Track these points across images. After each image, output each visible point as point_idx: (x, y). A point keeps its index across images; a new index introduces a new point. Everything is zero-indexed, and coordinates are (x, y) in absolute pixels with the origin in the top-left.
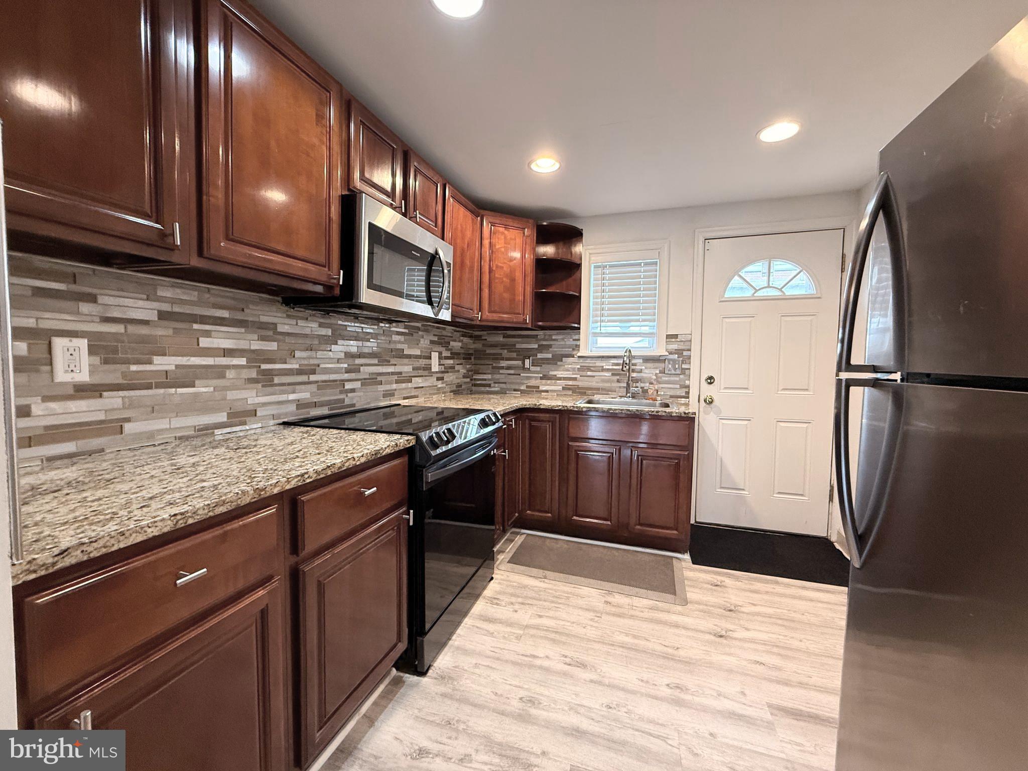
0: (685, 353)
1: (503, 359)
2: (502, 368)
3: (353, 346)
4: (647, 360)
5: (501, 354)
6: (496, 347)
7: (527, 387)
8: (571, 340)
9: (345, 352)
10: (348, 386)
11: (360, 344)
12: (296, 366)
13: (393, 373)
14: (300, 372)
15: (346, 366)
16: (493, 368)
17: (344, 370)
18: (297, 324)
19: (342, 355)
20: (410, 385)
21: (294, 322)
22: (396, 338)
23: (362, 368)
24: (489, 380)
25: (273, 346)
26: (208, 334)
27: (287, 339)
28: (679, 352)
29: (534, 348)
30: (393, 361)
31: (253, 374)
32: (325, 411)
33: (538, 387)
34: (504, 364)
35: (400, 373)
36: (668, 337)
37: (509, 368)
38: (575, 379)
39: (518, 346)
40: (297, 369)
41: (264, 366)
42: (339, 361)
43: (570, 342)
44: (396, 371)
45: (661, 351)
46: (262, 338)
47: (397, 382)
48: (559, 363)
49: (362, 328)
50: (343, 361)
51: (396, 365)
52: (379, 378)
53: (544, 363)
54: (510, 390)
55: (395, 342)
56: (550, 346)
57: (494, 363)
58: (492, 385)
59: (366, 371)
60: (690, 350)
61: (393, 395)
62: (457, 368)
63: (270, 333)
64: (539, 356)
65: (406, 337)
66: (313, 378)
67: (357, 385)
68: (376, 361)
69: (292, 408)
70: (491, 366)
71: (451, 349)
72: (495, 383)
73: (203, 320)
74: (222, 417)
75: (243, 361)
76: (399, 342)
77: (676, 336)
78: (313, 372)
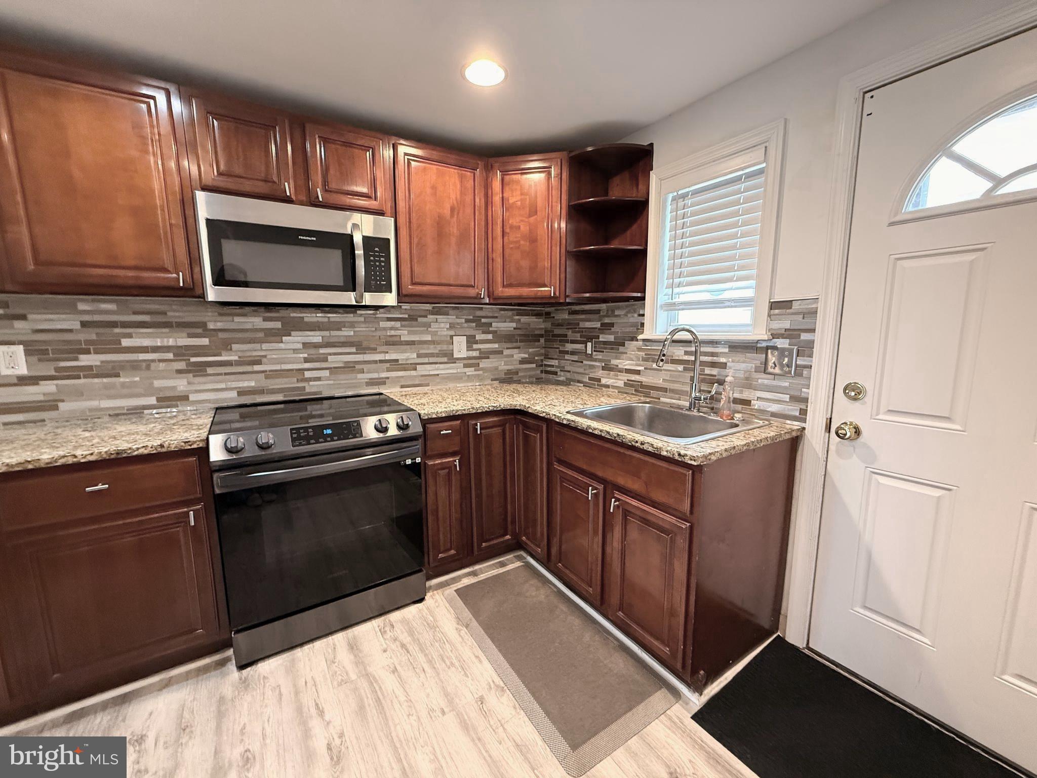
0: (804, 336)
1: (567, 342)
2: (567, 352)
3: (316, 337)
4: (737, 347)
5: (566, 336)
6: (562, 326)
7: (590, 379)
8: (636, 315)
9: (303, 343)
10: (308, 374)
11: (326, 333)
12: (236, 358)
13: (381, 361)
14: (239, 363)
15: (306, 355)
16: (561, 352)
17: (302, 360)
18: (233, 321)
19: (300, 346)
20: (413, 373)
21: (230, 318)
22: (383, 324)
23: (329, 357)
24: (557, 367)
25: (205, 341)
26: (130, 336)
27: (221, 335)
28: (791, 334)
29: (596, 328)
30: (380, 349)
31: (182, 365)
32: (280, 397)
33: (599, 380)
34: (570, 347)
35: (397, 360)
36: (773, 305)
37: (573, 353)
38: (638, 372)
39: (582, 325)
40: (235, 361)
41: (193, 359)
42: (295, 351)
43: (634, 318)
44: (387, 358)
45: (760, 334)
46: (190, 336)
47: (388, 370)
48: (621, 349)
49: (329, 317)
50: (300, 351)
51: (387, 352)
52: (357, 367)
53: (606, 348)
54: (574, 381)
55: (385, 329)
56: (612, 325)
57: (561, 345)
58: (558, 374)
59: (335, 361)
60: (813, 331)
61: (384, 383)
62: (506, 352)
63: (200, 331)
64: (602, 338)
65: (404, 323)
66: (257, 368)
67: (326, 373)
68: (353, 350)
69: (234, 394)
70: (558, 350)
71: (496, 332)
72: (561, 371)
73: (125, 325)
74: (153, 401)
75: (170, 356)
76: (392, 329)
77: (787, 304)
78: (259, 363)
